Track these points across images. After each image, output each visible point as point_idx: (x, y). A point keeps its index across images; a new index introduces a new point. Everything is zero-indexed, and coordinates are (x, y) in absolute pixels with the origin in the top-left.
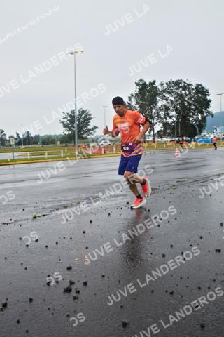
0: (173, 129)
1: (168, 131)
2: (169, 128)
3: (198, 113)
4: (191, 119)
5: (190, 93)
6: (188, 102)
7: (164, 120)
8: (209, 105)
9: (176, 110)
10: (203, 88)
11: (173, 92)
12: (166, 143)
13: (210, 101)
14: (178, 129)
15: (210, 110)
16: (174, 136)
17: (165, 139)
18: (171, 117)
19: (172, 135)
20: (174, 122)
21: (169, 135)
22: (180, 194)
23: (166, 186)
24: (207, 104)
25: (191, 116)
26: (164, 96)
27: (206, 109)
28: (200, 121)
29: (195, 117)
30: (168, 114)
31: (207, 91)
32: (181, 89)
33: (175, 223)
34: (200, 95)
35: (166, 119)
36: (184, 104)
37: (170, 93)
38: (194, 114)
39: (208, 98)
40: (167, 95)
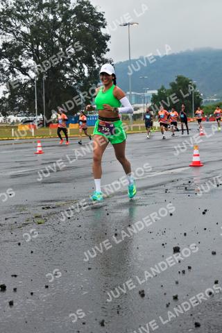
0: (29, 96)
1: (20, 100)
2: (21, 94)
3: (81, 62)
4: (67, 76)
5: (64, 20)
6: (61, 39)
7: (11, 76)
8: (105, 46)
9: (36, 56)
10: (92, 9)
11: (28, 16)
12: (14, 126)
13: (108, 38)
14: (40, 96)
15: (106, 56)
16: (32, 112)
17: (12, 118)
18: (24, 71)
19: (27, 108)
20: (32, 80)
21: (22, 109)
22: (52, 233)
23: (22, 219)
24: (100, 44)
25: (67, 70)
26: (9, 24)
27: (98, 55)
28: (86, 81)
29: (77, 71)
30: (19, 64)
31: (100, 16)
32: (45, 11)
33: (44, 295)
34: (86, 25)
35: (15, 75)
36: (54, 43)
37: (21, 18)
38: (73, 65)
39: (103, 31)
40: (16, 23)
